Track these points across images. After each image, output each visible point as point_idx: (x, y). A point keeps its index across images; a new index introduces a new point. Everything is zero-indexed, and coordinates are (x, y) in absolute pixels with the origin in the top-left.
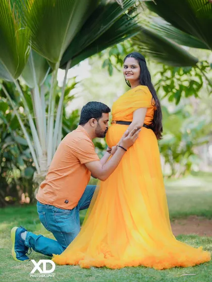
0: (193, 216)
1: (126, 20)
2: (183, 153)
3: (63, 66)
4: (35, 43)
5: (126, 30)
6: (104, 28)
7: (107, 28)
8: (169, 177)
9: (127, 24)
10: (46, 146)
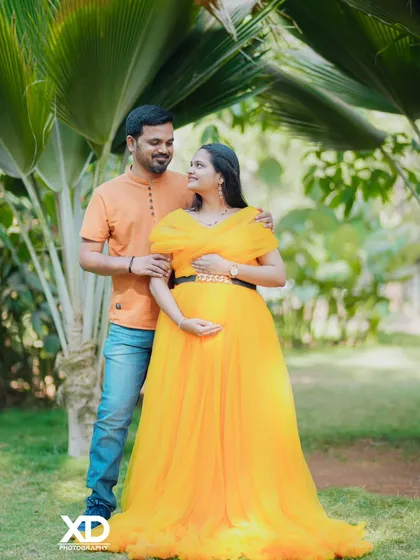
0: (365, 441)
3: (119, 149)
4: (64, 108)
6: (198, 79)
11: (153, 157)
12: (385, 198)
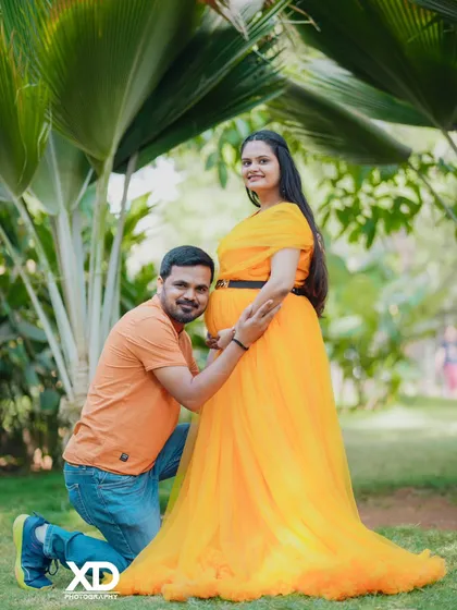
0: (406, 490)
1: (255, 65)
2: (382, 356)
3: (121, 166)
4: (60, 117)
5: (255, 86)
6: (206, 84)
7: (214, 84)
8: (353, 409)
9: (256, 74)
10: (87, 341)
11: (178, 303)
12: (409, 229)
